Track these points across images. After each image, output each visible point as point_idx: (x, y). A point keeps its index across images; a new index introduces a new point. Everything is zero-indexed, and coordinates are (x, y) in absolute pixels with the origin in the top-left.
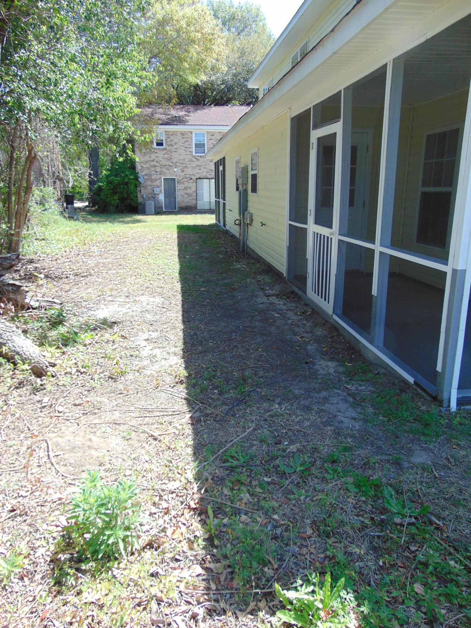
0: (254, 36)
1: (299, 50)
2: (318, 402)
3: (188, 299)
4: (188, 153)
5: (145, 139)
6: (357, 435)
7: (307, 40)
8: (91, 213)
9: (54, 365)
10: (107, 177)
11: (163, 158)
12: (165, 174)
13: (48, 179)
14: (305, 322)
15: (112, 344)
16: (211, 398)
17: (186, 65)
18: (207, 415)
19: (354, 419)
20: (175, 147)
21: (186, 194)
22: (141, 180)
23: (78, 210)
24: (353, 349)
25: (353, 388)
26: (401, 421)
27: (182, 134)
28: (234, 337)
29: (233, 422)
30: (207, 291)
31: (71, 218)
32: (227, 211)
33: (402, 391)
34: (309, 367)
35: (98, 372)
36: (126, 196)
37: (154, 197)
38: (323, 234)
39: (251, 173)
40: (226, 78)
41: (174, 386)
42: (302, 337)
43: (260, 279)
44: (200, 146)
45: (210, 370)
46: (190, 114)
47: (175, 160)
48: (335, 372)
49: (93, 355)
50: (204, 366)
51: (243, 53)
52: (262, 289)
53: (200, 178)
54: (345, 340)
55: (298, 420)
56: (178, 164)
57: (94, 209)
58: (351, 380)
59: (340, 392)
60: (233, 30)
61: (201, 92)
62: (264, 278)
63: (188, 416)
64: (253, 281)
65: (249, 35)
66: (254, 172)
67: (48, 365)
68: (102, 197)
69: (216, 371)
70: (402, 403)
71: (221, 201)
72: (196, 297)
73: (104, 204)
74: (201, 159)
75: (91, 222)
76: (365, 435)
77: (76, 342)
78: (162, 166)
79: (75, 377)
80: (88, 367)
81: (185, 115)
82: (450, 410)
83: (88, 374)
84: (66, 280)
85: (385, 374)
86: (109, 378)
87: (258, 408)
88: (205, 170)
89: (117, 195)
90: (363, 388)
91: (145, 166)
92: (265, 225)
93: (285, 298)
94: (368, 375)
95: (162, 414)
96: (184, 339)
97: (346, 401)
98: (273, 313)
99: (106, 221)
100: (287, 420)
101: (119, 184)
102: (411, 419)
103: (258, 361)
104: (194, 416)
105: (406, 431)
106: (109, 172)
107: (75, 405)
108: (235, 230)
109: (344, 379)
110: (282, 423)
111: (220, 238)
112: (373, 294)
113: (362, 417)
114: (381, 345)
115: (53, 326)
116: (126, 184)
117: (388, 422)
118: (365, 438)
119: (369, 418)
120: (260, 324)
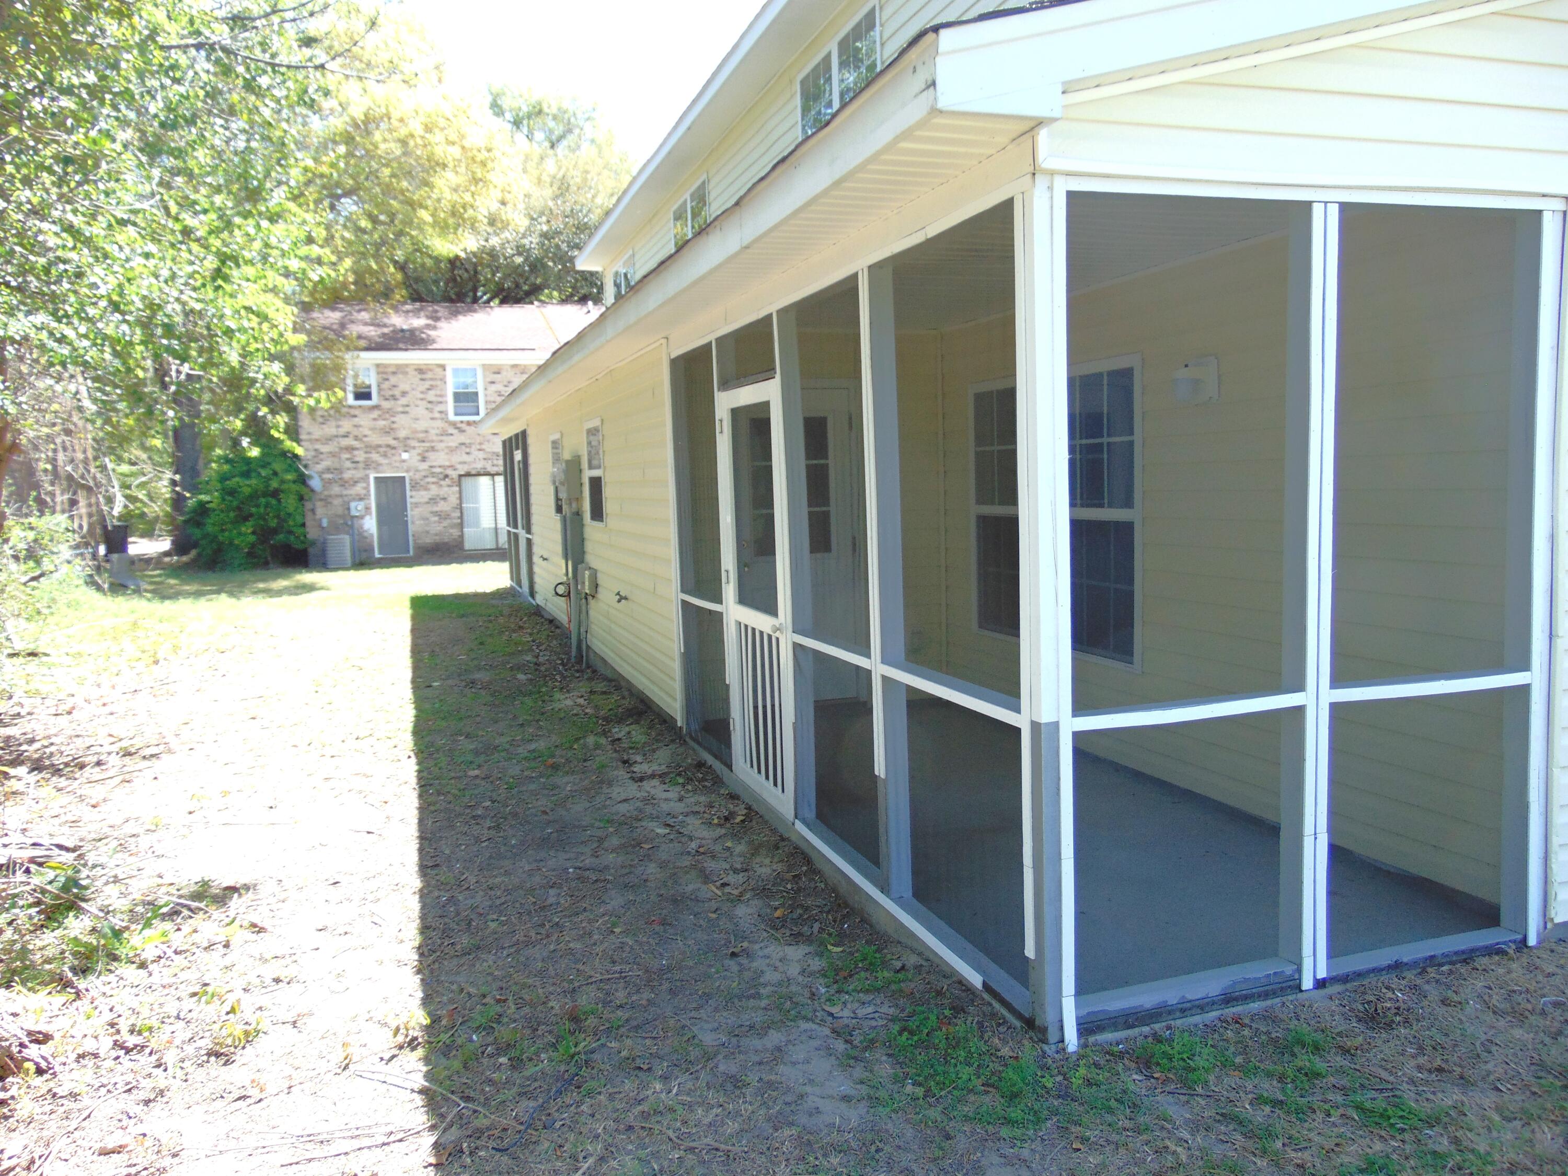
0: (587, 152)
1: (687, 196)
2: (760, 1063)
3: (435, 804)
4: (437, 415)
5: (318, 401)
6: (853, 1144)
7: (704, 177)
8: (177, 571)
9: (42, 1038)
10: (223, 478)
11: (372, 429)
12: (377, 466)
13: (52, 495)
14: (729, 844)
15: (222, 951)
16: (490, 1081)
17: (424, 215)
18: (478, 1133)
19: (846, 1099)
20: (403, 401)
21: (435, 513)
22: (315, 483)
23: (137, 566)
24: (846, 905)
25: (846, 1013)
26: (955, 1092)
27: (421, 371)
28: (552, 900)
29: (547, 1144)
30: (486, 778)
31: (118, 588)
32: (536, 559)
33: (958, 1010)
34: (740, 965)
35: (177, 1042)
36: (273, 523)
37: (348, 523)
38: (758, 627)
39: (588, 474)
40: (526, 241)
41: (394, 1057)
42: (724, 885)
43: (620, 736)
44: (465, 398)
45: (487, 1000)
46: (439, 324)
47: (402, 434)
48: (803, 972)
49: (166, 991)
50: (473, 990)
51: (563, 188)
52: (625, 762)
53: (468, 475)
54: (826, 884)
55: (710, 1118)
56: (413, 443)
57: (185, 559)
58: (839, 992)
59: (814, 1026)
60: (539, 136)
61: (466, 270)
62: (629, 733)
63: (429, 1140)
64: (603, 741)
65: (576, 148)
66: (596, 473)
67: (26, 1040)
68: (210, 529)
69: (505, 1001)
70: (954, 1043)
71: (522, 532)
72: (455, 796)
73: (215, 546)
74: (470, 430)
75: (174, 596)
76: (873, 1142)
77: (116, 958)
78: (369, 448)
79: (109, 1063)
80: (150, 1029)
81: (428, 326)
82: (1064, 1049)
83: (148, 1051)
84: (97, 769)
85: (918, 968)
86: (209, 1055)
87: (611, 1097)
88: (481, 455)
89: (250, 524)
90: (870, 1009)
91: (325, 449)
92: (626, 598)
93: (681, 780)
94: (879, 975)
95: (356, 1144)
96: (423, 918)
97: (829, 1051)
98: (651, 824)
99: (218, 592)
100: (685, 1123)
101: (254, 496)
102: (977, 1082)
103: (614, 962)
104: (442, 1140)
105: (967, 1118)
106: (226, 467)
107: (105, 1152)
108: (558, 608)
109: (823, 990)
110: (670, 1133)
111: (521, 628)
112: (877, 773)
113: (864, 1090)
114: (908, 893)
115: (49, 918)
116: (275, 494)
117: (925, 1097)
118: (873, 1148)
119: (882, 1094)
120: (620, 859)
